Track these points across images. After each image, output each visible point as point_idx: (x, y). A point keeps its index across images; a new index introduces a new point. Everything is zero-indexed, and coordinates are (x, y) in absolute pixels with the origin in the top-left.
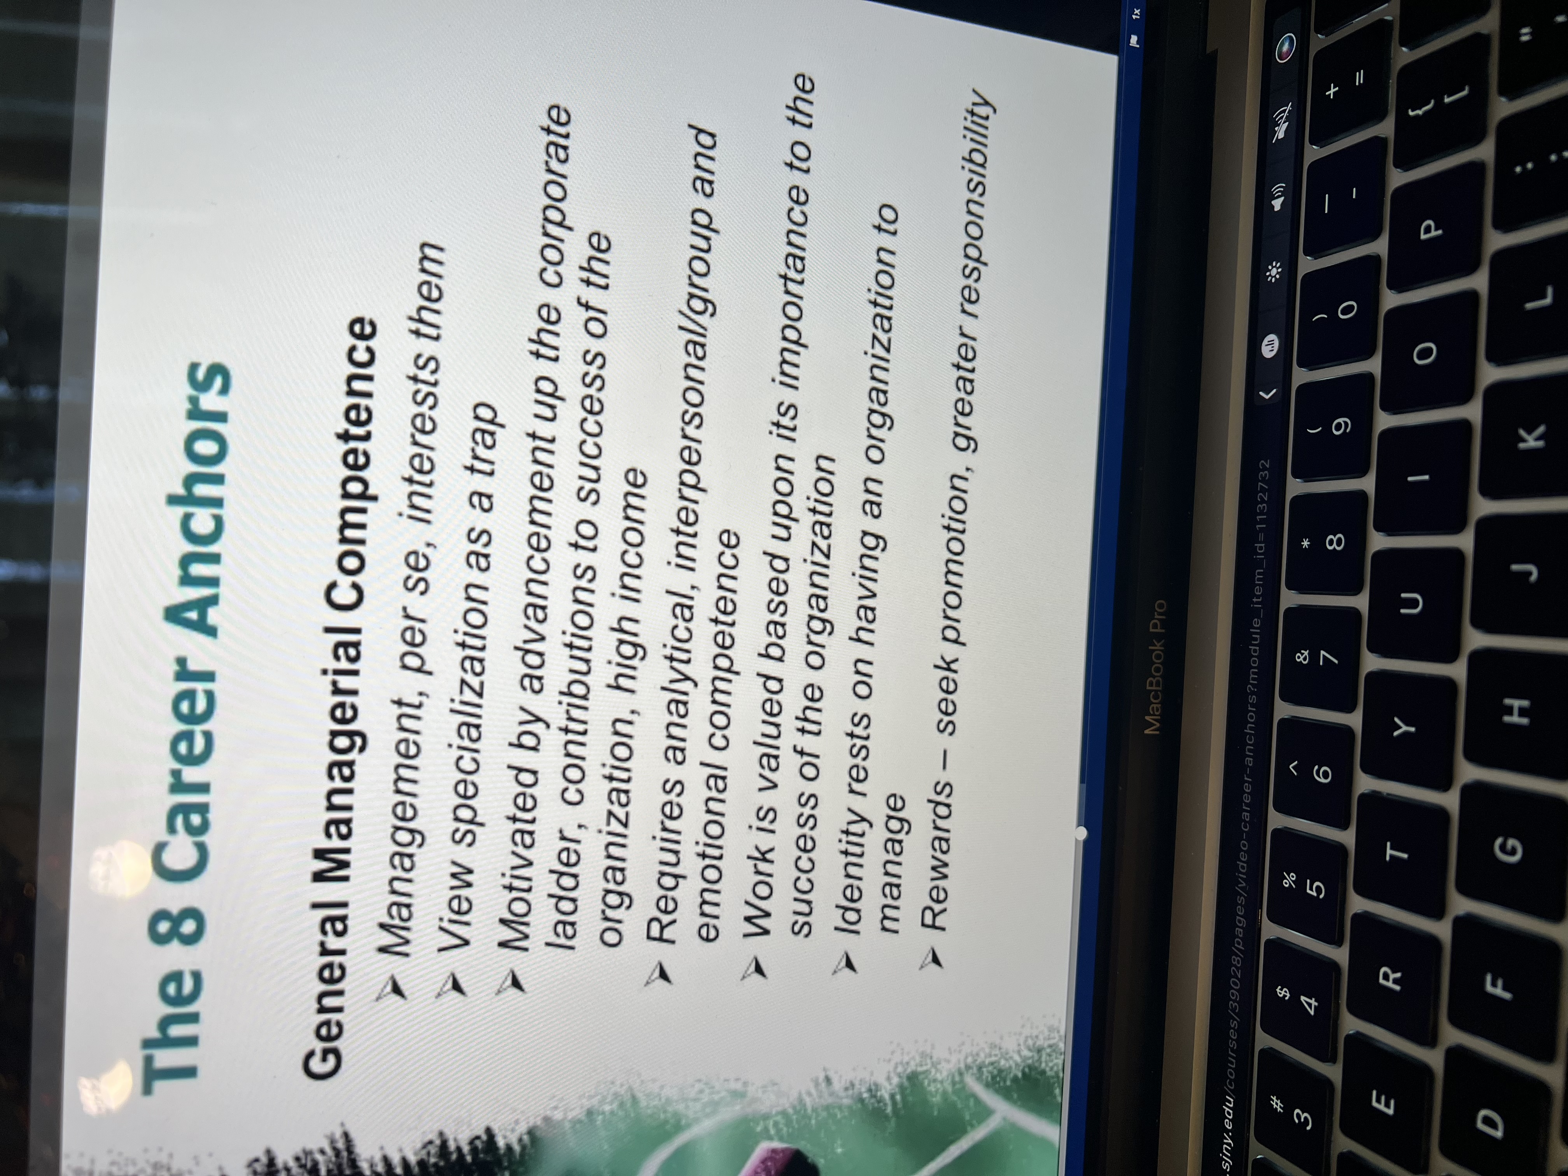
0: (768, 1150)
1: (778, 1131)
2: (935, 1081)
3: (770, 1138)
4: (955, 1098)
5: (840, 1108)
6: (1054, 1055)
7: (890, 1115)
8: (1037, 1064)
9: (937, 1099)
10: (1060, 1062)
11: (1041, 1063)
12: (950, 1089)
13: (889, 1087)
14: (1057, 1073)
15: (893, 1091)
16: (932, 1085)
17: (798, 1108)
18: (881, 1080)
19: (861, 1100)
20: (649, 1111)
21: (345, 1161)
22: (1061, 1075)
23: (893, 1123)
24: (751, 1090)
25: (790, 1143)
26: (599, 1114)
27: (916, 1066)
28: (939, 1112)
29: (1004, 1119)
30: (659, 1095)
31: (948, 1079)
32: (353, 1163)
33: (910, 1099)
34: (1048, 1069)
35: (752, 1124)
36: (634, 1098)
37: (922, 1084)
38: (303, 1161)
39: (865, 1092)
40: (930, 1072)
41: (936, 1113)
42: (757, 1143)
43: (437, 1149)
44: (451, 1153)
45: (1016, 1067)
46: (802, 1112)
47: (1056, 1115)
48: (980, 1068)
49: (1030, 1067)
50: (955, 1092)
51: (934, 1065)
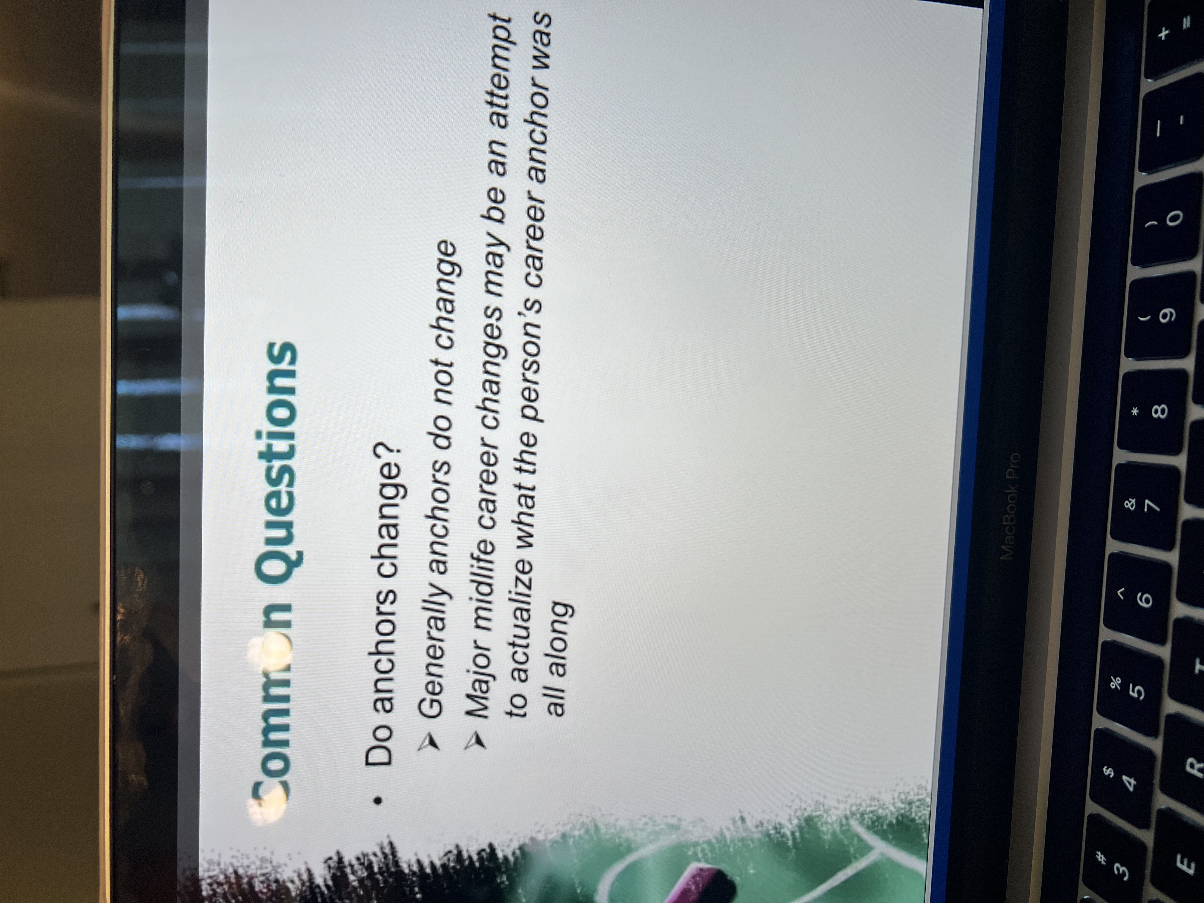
0: (697, 869)
1: (705, 855)
2: (826, 823)
3: (699, 860)
4: (842, 837)
5: (752, 840)
6: (922, 807)
7: (791, 847)
8: (908, 814)
9: (828, 837)
10: (928, 813)
11: (911, 813)
12: (838, 829)
13: (790, 827)
14: (924, 821)
15: (793, 830)
16: (824, 826)
17: (720, 839)
18: (784, 821)
19: (769, 835)
20: (608, 837)
21: (391, 862)
22: (928, 823)
23: (793, 852)
24: (684, 825)
25: (713, 865)
26: (570, 837)
27: (812, 811)
28: (830, 846)
29: (882, 854)
30: (615, 825)
31: (837, 821)
32: (396, 863)
33: (807, 836)
34: (917, 818)
35: (685, 849)
36: (596, 827)
37: (816, 824)
38: (362, 861)
39: (771, 829)
40: (823, 817)
41: (827, 847)
42: (688, 863)
43: (454, 857)
44: (465, 860)
45: (891, 815)
46: (723, 842)
47: (923, 853)
48: (862, 815)
49: (902, 815)
50: (843, 832)
51: (826, 811)
